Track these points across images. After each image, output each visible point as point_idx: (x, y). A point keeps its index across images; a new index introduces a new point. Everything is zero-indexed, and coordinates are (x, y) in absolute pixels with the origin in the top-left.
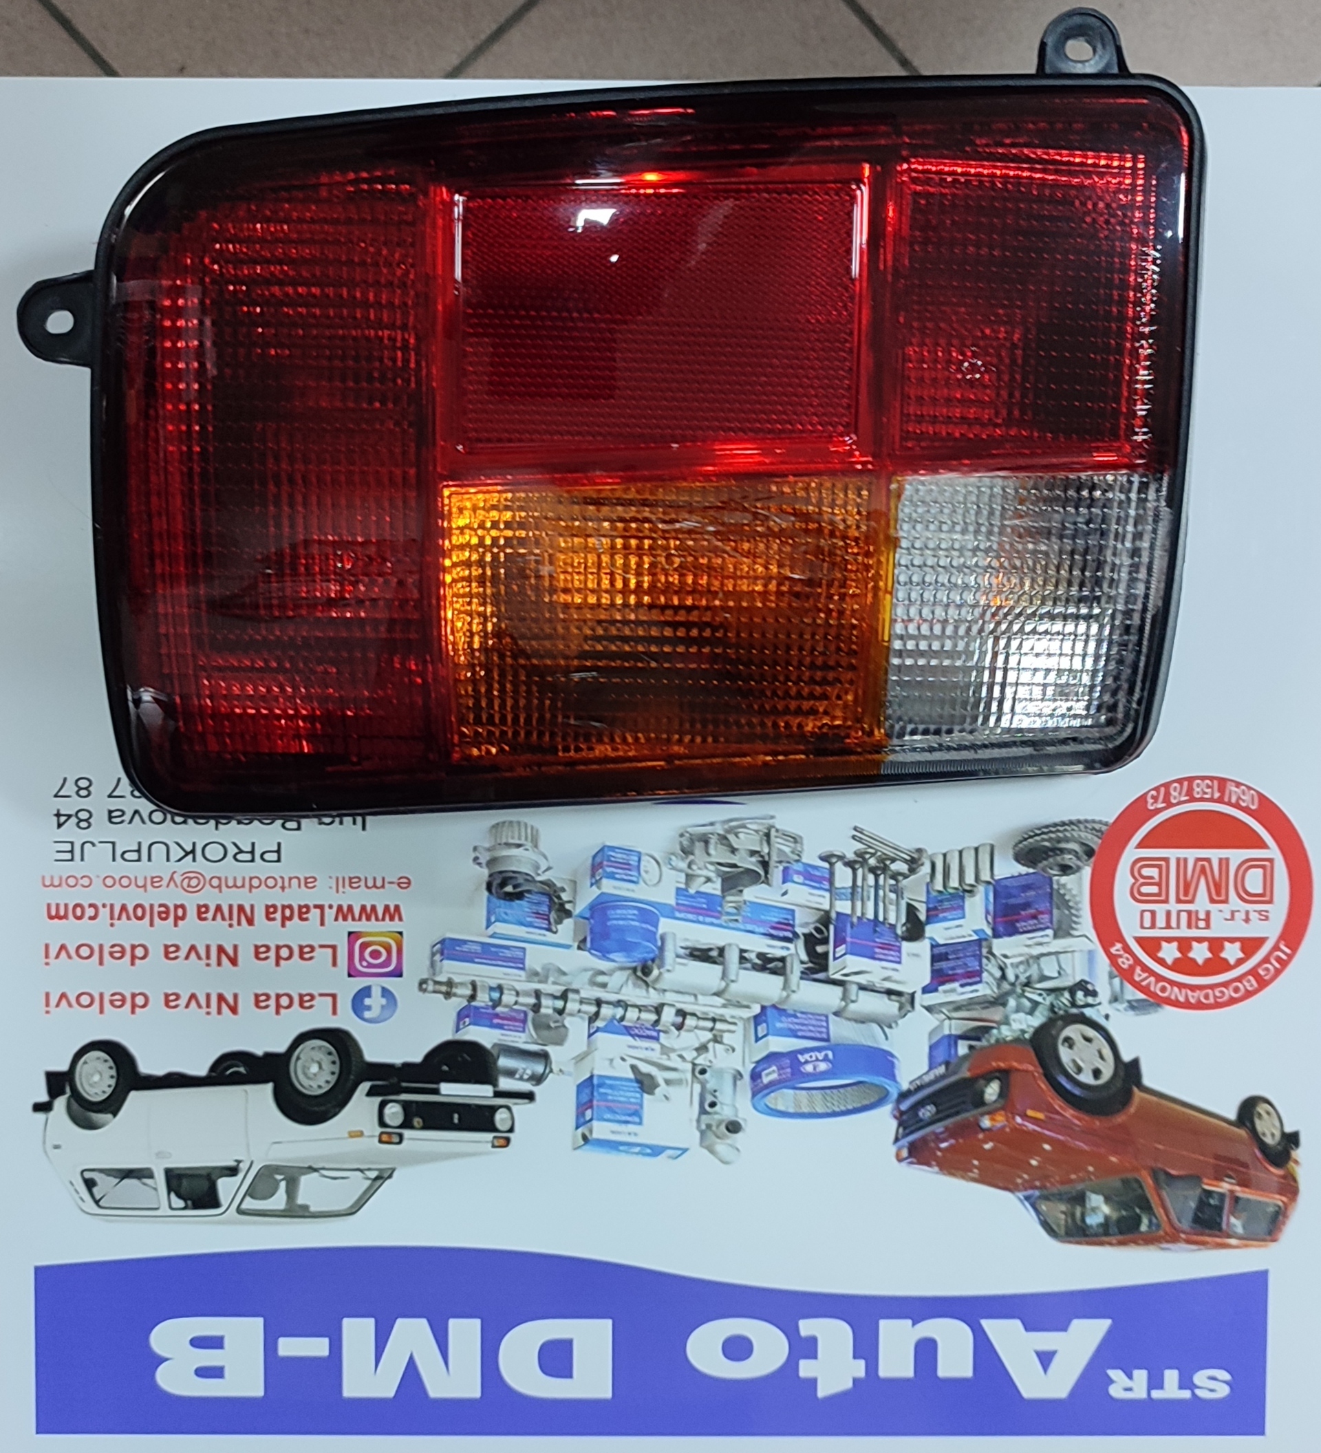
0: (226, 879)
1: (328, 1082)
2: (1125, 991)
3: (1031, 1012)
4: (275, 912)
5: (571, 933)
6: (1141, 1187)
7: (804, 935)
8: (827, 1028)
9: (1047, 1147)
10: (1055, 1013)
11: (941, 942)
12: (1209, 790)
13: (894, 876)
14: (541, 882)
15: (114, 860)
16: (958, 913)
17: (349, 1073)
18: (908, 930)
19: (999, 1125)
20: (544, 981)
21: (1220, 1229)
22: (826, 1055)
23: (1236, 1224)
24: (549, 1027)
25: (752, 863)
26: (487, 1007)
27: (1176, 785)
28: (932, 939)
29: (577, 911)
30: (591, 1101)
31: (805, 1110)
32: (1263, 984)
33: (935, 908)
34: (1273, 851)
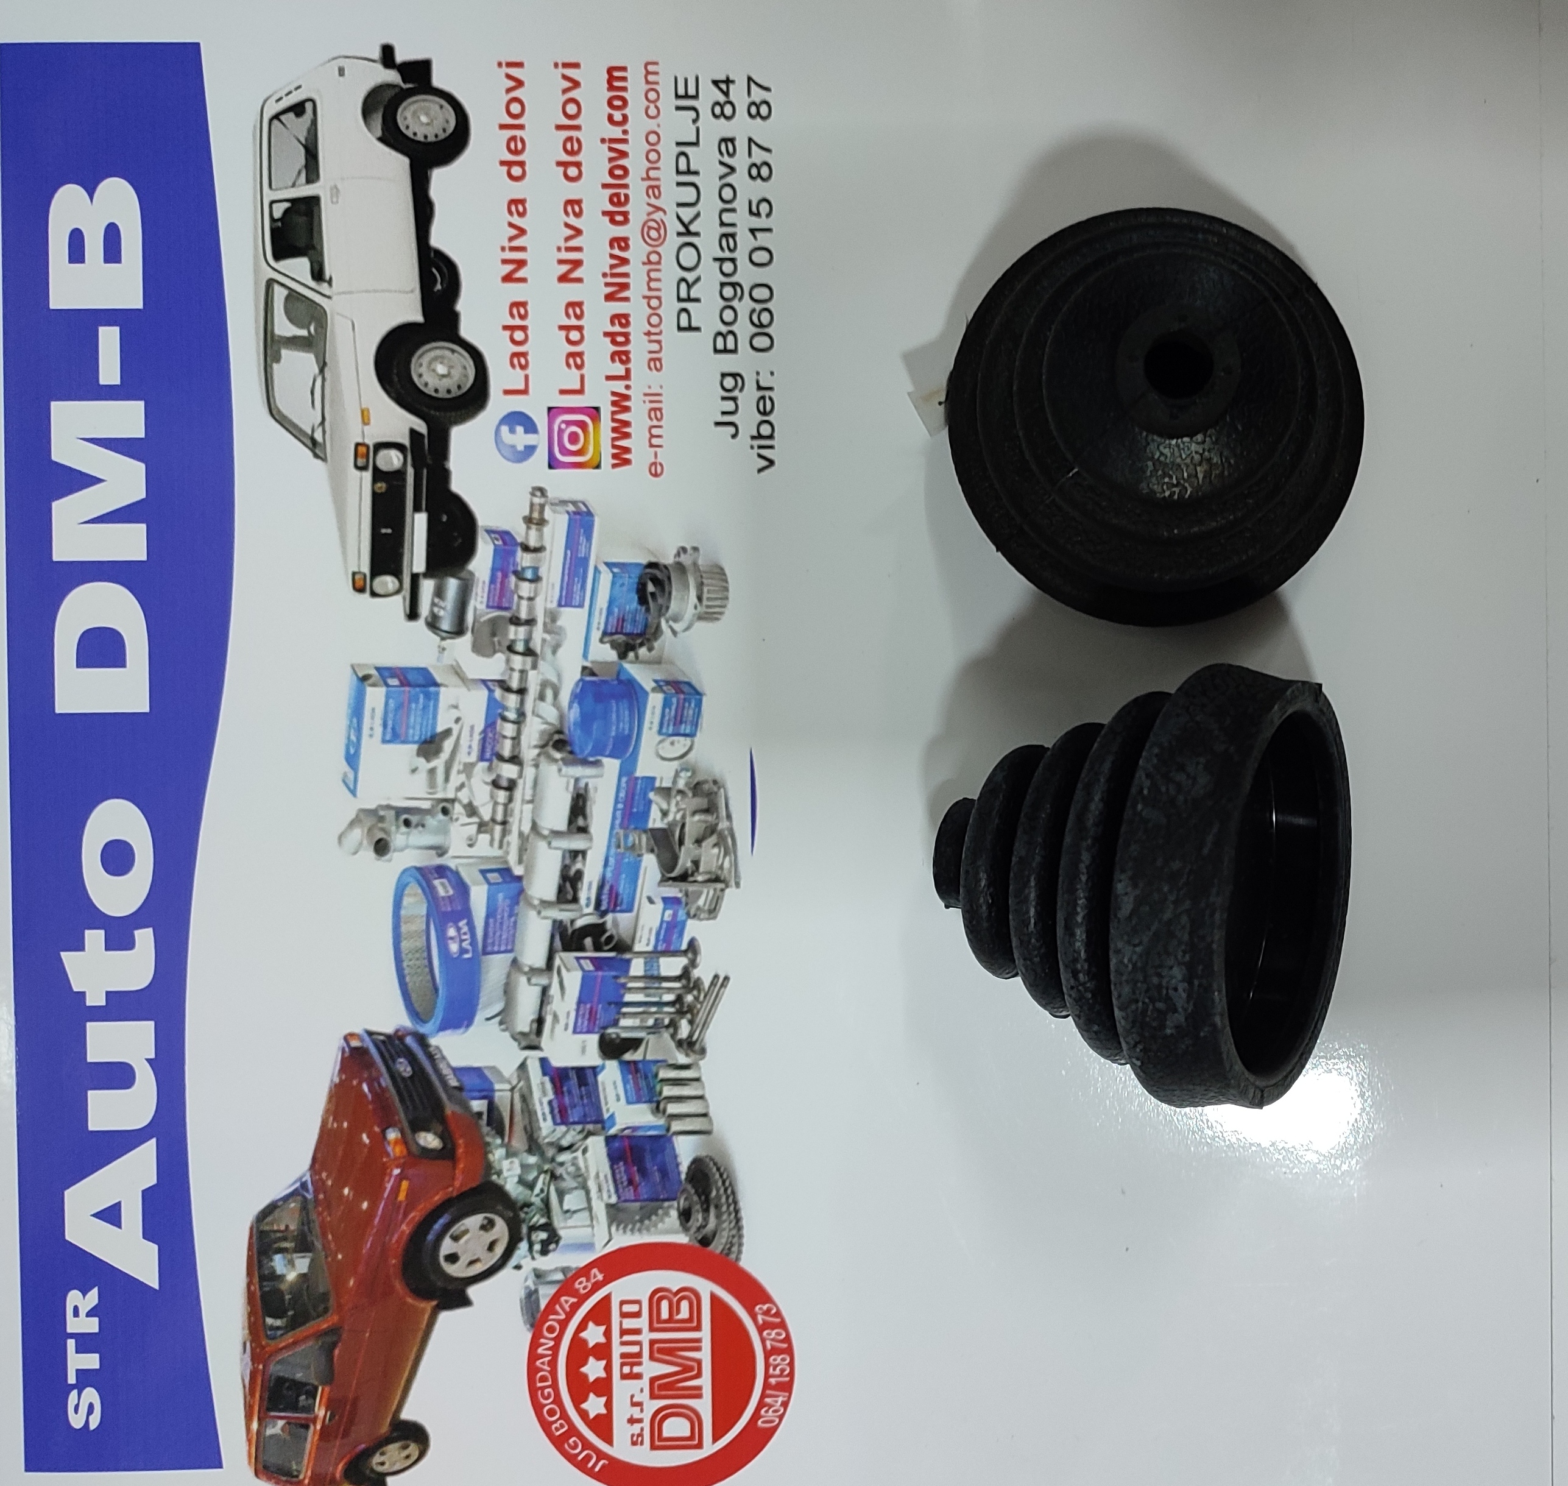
0: (658, 270)
1: (426, 385)
2: (550, 1286)
3: (521, 1181)
4: (621, 325)
5: (600, 659)
6: (318, 1317)
7: (604, 924)
8: (499, 952)
9: (365, 1205)
10: (522, 1208)
11: (600, 1078)
12: (777, 1372)
13: (673, 1025)
14: (658, 626)
15: (678, 144)
16: (633, 1096)
17: (437, 409)
18: (612, 1040)
19: (389, 1149)
20: (546, 630)
21: (269, 1410)
22: (467, 951)
23: (276, 1428)
24: (494, 634)
25: (684, 864)
26: (515, 564)
27: (784, 1336)
28: (603, 1067)
29: (627, 666)
30: (409, 685)
31: (404, 928)
32: (558, 1443)
33: (637, 1071)
34: (710, 1448)
